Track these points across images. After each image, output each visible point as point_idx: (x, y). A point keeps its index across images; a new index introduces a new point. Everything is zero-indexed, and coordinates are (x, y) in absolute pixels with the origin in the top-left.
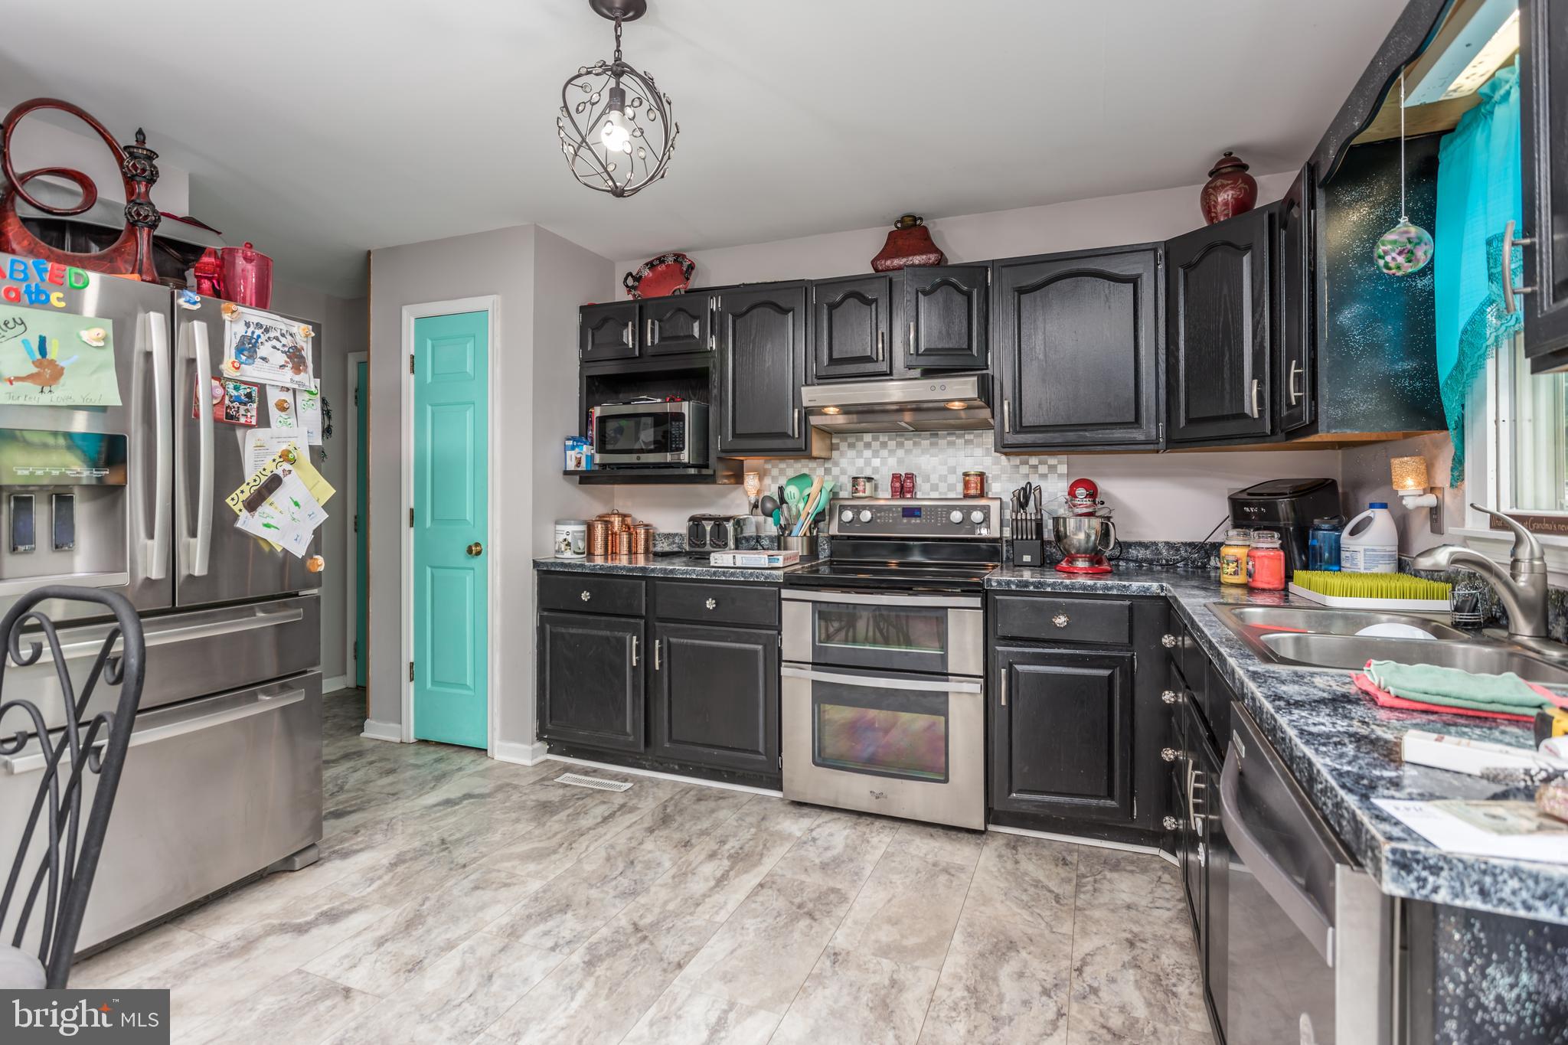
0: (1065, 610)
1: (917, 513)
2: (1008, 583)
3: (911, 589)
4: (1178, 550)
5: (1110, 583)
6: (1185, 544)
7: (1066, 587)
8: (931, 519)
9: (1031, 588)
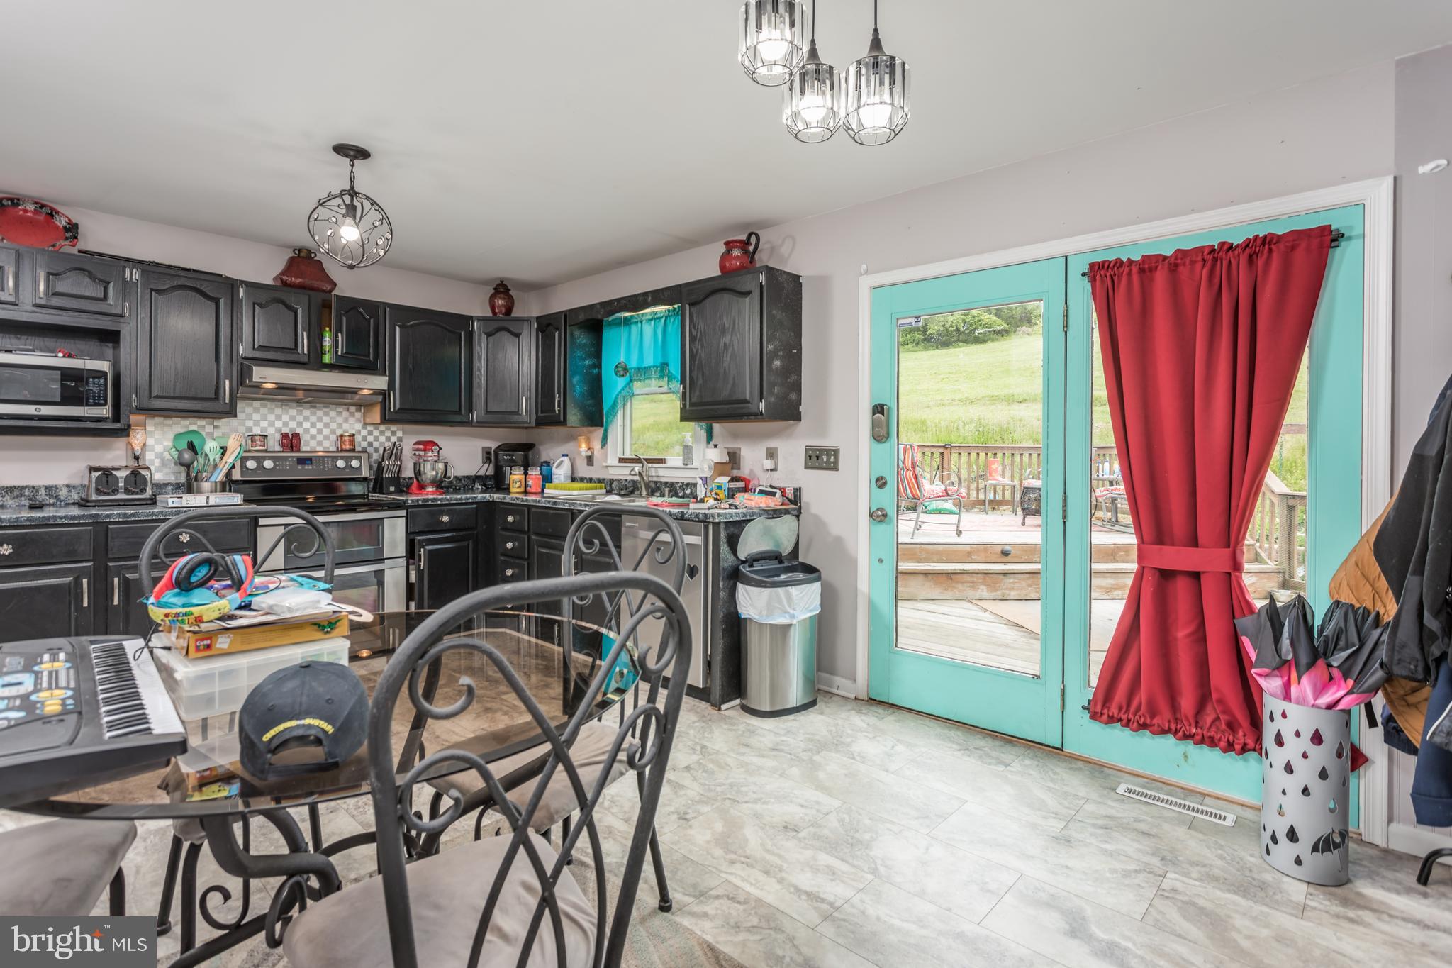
0: (447, 513)
1: (309, 462)
2: (418, 500)
3: (355, 510)
4: (460, 480)
5: (468, 496)
6: (464, 477)
7: (448, 500)
8: (320, 466)
9: (430, 502)
